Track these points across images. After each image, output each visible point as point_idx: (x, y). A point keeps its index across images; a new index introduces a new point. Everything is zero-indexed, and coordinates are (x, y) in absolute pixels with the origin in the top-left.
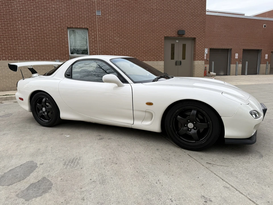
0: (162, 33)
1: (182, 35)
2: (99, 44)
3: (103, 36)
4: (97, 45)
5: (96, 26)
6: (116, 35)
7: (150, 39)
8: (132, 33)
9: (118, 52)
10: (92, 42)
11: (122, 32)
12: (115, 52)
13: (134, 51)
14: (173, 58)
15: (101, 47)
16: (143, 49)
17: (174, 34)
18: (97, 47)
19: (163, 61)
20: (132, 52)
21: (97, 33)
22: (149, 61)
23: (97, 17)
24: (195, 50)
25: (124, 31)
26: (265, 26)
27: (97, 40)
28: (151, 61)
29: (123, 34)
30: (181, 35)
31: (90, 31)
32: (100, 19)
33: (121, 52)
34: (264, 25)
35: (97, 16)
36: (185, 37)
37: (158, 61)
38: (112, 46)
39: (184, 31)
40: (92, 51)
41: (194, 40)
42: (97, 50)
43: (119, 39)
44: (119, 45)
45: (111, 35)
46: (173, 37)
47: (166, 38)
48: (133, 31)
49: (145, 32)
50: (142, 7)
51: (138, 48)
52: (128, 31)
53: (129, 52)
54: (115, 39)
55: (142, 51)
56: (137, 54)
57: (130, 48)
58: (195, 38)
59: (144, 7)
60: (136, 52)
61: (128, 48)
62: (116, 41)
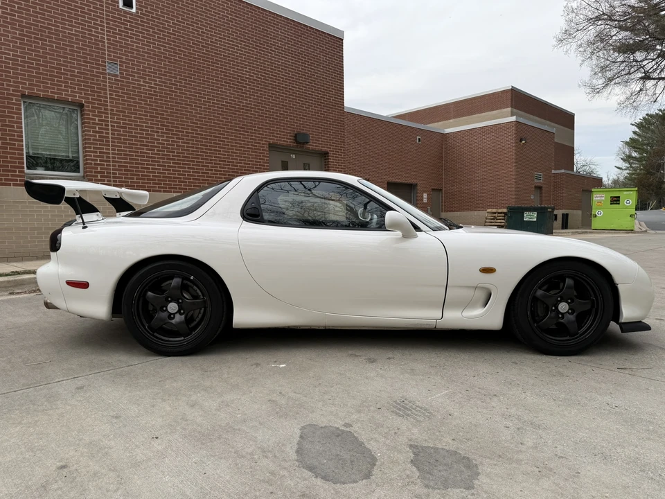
0: (263, 135)
1: (304, 143)
2: (112, 146)
3: (125, 128)
4: (107, 149)
5: (107, 102)
6: (157, 128)
7: (240, 147)
8: (196, 127)
10: (94, 140)
11: (174, 124)
12: (156, 169)
13: (203, 169)
15: (118, 154)
16: (223, 168)
17: (287, 141)
18: (109, 153)
20: (199, 173)
21: (107, 117)
23: (109, 79)
25: (178, 121)
26: (419, 139)
27: (108, 137)
29: (176, 127)
30: (300, 143)
31: (89, 111)
32: (115, 84)
33: (170, 170)
34: (418, 137)
35: (109, 74)
36: (309, 149)
38: (149, 154)
39: (306, 135)
40: (95, 164)
41: (325, 157)
42: (106, 161)
43: (165, 138)
44: (166, 153)
45: (146, 127)
46: (286, 146)
47: (273, 147)
48: (200, 124)
49: (227, 129)
50: (218, 71)
51: (212, 163)
52: (187, 122)
53: (190, 172)
54: (156, 137)
55: (221, 171)
56: (210, 177)
57: (194, 161)
58: (328, 153)
59: (223, 72)
60: (208, 173)
61: (187, 161)
62: (157, 143)
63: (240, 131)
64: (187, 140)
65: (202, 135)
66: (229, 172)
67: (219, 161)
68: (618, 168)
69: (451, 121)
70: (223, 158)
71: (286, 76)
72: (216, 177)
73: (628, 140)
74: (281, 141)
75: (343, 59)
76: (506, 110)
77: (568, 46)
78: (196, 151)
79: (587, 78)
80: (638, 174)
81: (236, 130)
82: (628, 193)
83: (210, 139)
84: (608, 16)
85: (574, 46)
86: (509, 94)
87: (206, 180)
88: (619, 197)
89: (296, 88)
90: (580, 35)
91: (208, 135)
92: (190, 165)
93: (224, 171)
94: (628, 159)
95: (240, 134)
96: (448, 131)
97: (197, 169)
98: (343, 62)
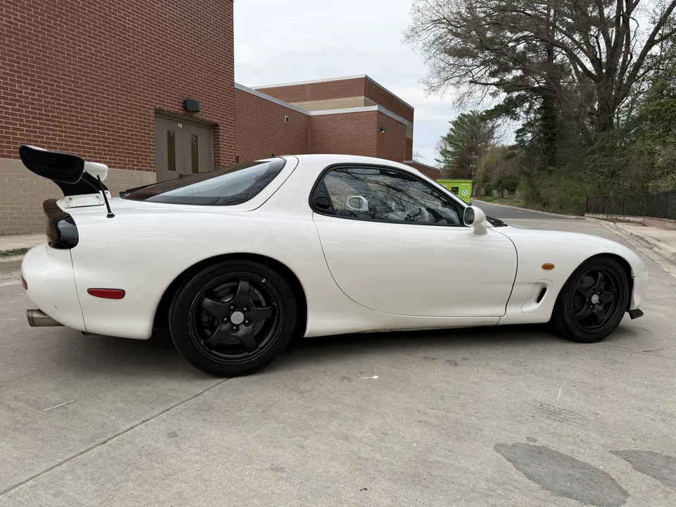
0: (148, 97)
1: (193, 112)
6: (19, 77)
8: (69, 80)
9: (27, 131)
11: (41, 73)
12: (18, 129)
13: (78, 134)
14: (172, 166)
16: (102, 133)
17: (175, 107)
19: (154, 171)
20: (73, 137)
22: (119, 167)
24: (219, 153)
25: (46, 70)
26: (287, 119)
28: (125, 168)
29: (44, 78)
30: (189, 111)
34: (286, 116)
36: (198, 118)
37: (142, 170)
38: (8, 109)
39: (196, 103)
41: (214, 129)
43: (29, 91)
44: (30, 110)
46: (174, 113)
47: (159, 113)
48: (74, 77)
49: (107, 86)
50: (96, 14)
51: (89, 127)
52: (58, 73)
53: (61, 136)
54: (17, 88)
55: (99, 137)
56: (86, 144)
57: (66, 123)
58: (218, 125)
59: (103, 17)
60: (84, 139)
61: (58, 122)
62: (19, 96)
63: (123, 91)
64: (57, 95)
65: (77, 91)
66: (109, 139)
67: (98, 125)
68: (437, 161)
69: (308, 102)
70: (103, 121)
71: (174, 33)
72: (93, 145)
73: (446, 136)
74: (168, 106)
75: (233, 23)
76: (359, 98)
77: (415, 44)
78: (69, 111)
79: (425, 76)
80: (452, 167)
81: (117, 89)
82: (465, 184)
83: (86, 97)
84: (448, 21)
85: (421, 44)
86: (363, 82)
87: (81, 147)
88: (458, 188)
89: (185, 48)
90: (424, 34)
91: (83, 92)
92: (61, 127)
93: (103, 138)
94: (444, 153)
95: (122, 94)
96: (313, 113)
97: (70, 133)
98: (233, 26)
